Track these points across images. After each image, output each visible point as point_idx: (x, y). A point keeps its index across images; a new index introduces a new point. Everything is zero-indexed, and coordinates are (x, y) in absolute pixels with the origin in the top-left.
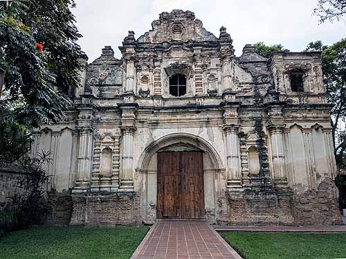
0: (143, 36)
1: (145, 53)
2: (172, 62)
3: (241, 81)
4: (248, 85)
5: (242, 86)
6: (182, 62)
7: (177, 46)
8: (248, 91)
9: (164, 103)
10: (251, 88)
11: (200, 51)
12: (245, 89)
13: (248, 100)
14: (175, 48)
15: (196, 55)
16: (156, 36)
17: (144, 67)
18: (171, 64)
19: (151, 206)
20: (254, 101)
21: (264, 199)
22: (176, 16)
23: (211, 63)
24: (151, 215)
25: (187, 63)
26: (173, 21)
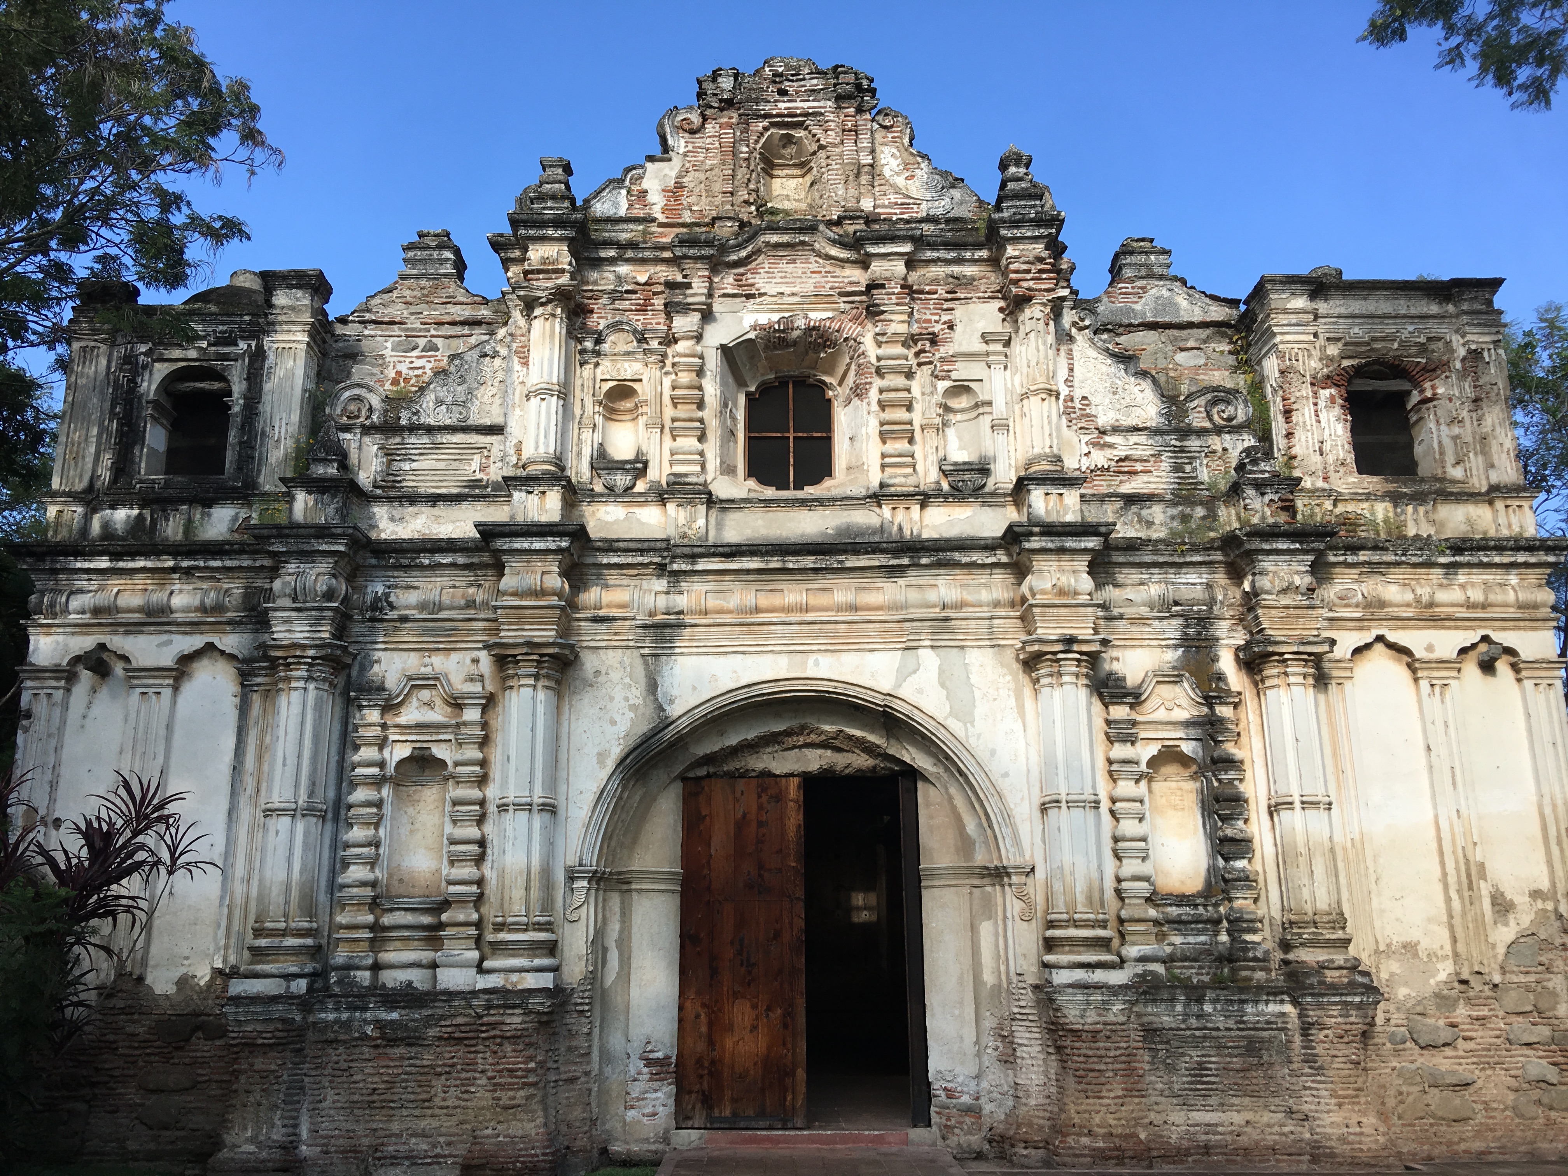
1: (622, 271)
2: (758, 315)
3: (1105, 419)
4: (1142, 438)
5: (1111, 446)
6: (813, 315)
7: (785, 238)
8: (1139, 467)
9: (720, 526)
10: (1157, 455)
11: (899, 267)
12: (1126, 458)
13: (1144, 512)
14: (777, 246)
15: (883, 286)
16: (679, 186)
17: (616, 342)
18: (754, 328)
19: (649, 1063)
20: (1173, 518)
21: (1231, 1024)
22: (783, 93)
23: (958, 329)
24: (648, 1110)
25: (836, 325)
26: (766, 116)
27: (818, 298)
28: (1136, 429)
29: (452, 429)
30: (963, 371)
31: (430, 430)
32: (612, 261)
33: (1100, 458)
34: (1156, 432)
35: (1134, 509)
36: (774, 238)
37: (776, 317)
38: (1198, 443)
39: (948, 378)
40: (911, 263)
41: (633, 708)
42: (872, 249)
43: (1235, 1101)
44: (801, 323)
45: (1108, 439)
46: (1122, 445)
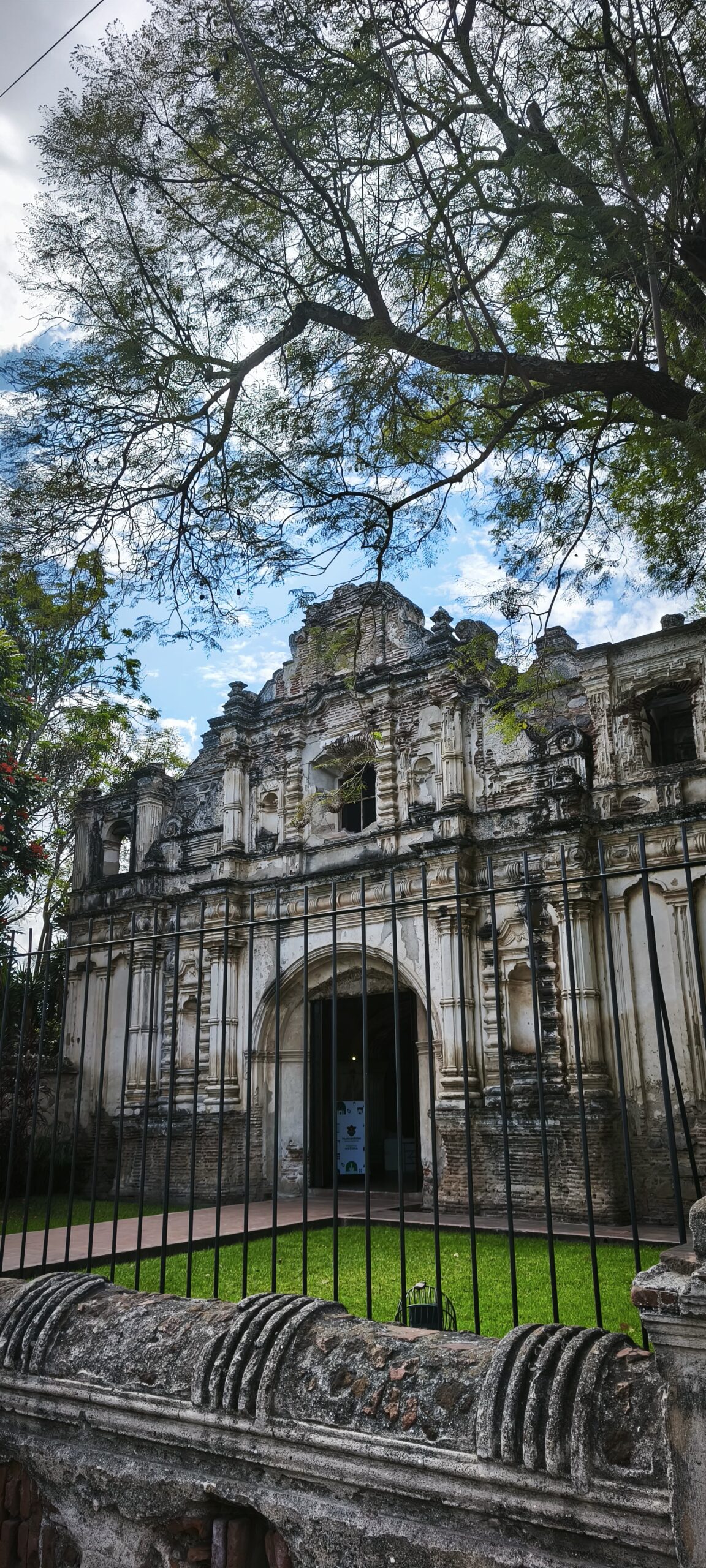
0: (269, 684)
1: (269, 731)
2: (326, 741)
3: (500, 760)
4: (519, 770)
5: (504, 778)
6: (351, 734)
7: (335, 694)
8: (520, 788)
9: (308, 864)
10: (530, 779)
11: (386, 697)
12: (513, 784)
13: (514, 818)
14: (332, 699)
15: (377, 711)
16: (298, 675)
17: (268, 771)
18: (325, 748)
19: (291, 1152)
20: (529, 819)
21: (528, 1132)
22: (340, 608)
23: (421, 723)
24: (291, 1176)
25: (362, 737)
26: (333, 623)
27: (353, 724)
28: (515, 765)
29: (206, 832)
30: (423, 749)
31: (198, 834)
32: (264, 728)
33: (497, 787)
34: (526, 764)
35: (509, 817)
36: (330, 696)
37: (334, 740)
38: (552, 766)
39: (415, 755)
40: (393, 693)
41: (269, 967)
42: (370, 692)
43: (531, 1179)
44: (345, 740)
45: (502, 774)
46: (510, 776)
